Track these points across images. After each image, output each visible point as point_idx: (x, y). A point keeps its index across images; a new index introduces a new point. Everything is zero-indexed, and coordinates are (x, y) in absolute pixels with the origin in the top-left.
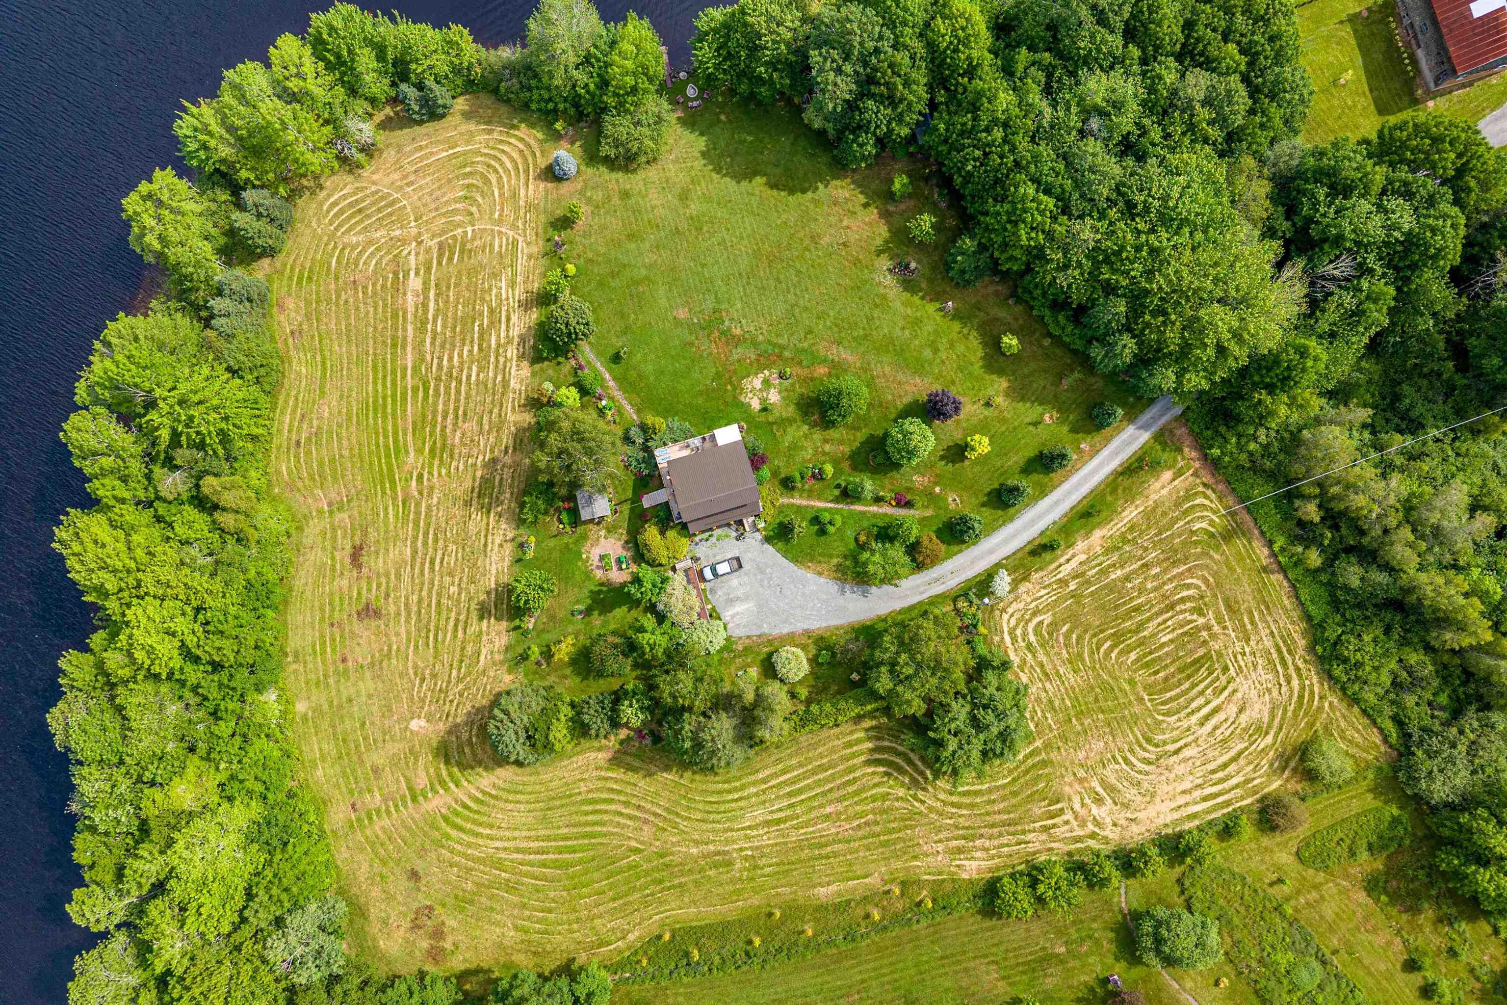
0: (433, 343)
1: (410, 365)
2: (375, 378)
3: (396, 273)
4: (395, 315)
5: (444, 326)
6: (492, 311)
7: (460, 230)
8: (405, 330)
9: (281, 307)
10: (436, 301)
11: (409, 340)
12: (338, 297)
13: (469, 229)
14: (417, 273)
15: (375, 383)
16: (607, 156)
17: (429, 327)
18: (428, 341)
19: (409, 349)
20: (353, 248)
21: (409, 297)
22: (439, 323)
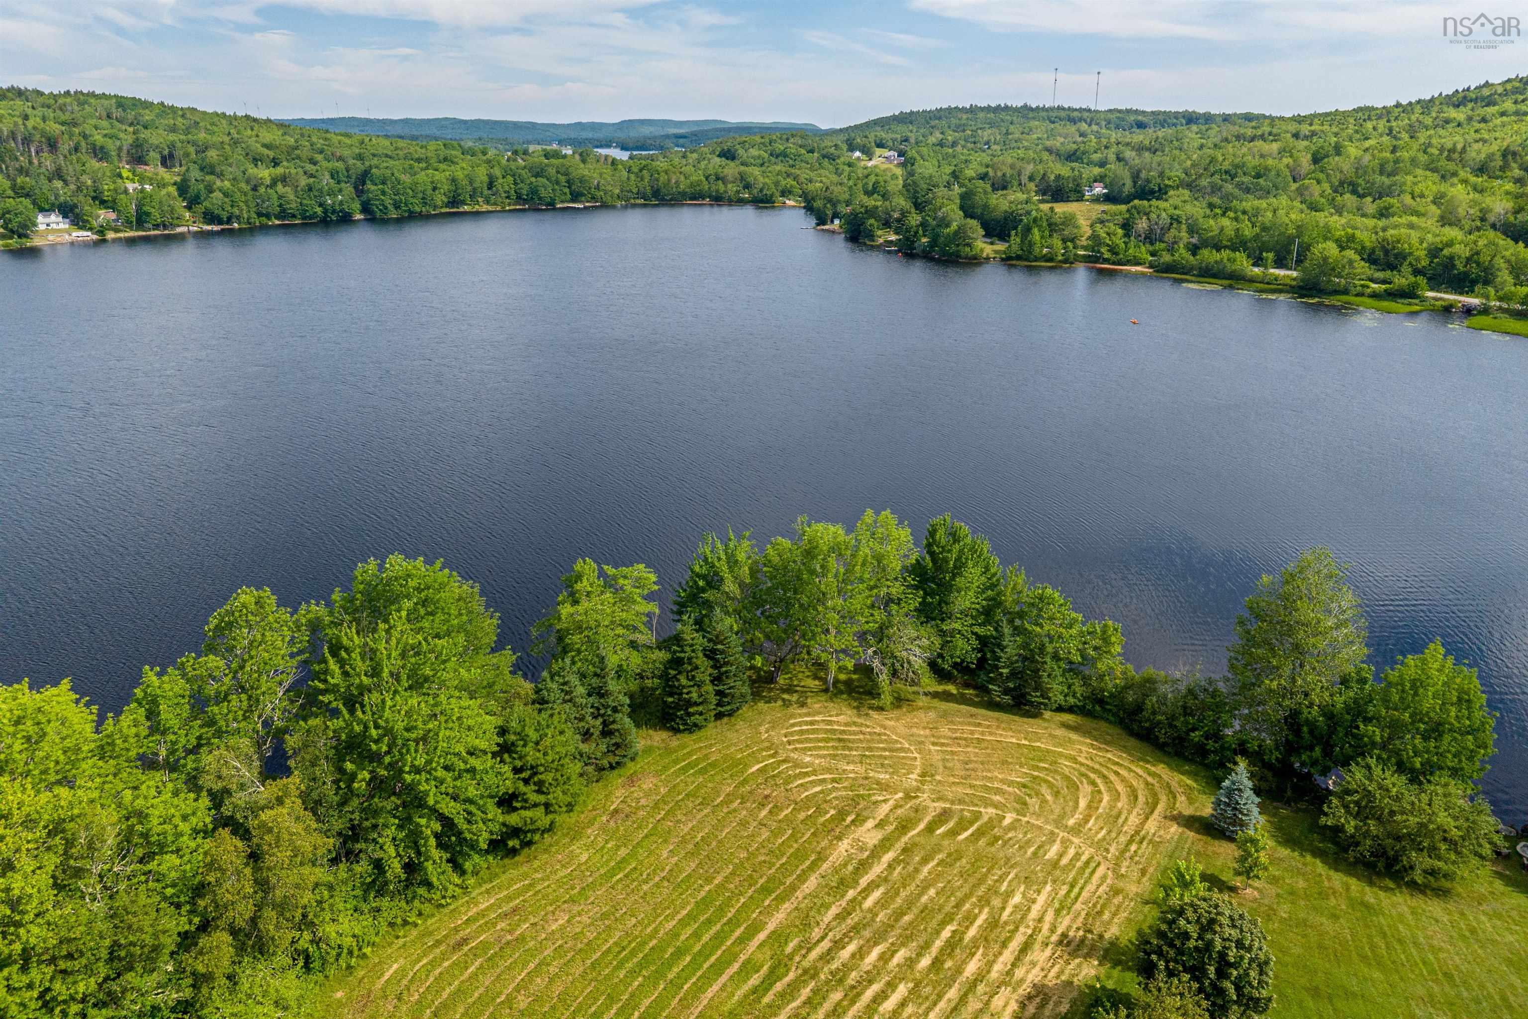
0: (840, 917)
1: (771, 927)
2: (691, 917)
3: (841, 814)
4: (799, 855)
5: (882, 904)
6: (993, 924)
7: (992, 811)
8: (802, 878)
9: (632, 780)
10: (891, 867)
11: (799, 894)
12: (727, 802)
13: (1009, 818)
14: (880, 825)
15: (683, 923)
16: (1338, 829)
17: (851, 894)
18: (834, 911)
19: (787, 906)
20: (796, 765)
21: (844, 846)
22: (877, 894)
